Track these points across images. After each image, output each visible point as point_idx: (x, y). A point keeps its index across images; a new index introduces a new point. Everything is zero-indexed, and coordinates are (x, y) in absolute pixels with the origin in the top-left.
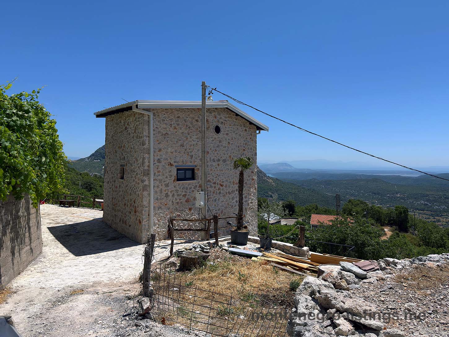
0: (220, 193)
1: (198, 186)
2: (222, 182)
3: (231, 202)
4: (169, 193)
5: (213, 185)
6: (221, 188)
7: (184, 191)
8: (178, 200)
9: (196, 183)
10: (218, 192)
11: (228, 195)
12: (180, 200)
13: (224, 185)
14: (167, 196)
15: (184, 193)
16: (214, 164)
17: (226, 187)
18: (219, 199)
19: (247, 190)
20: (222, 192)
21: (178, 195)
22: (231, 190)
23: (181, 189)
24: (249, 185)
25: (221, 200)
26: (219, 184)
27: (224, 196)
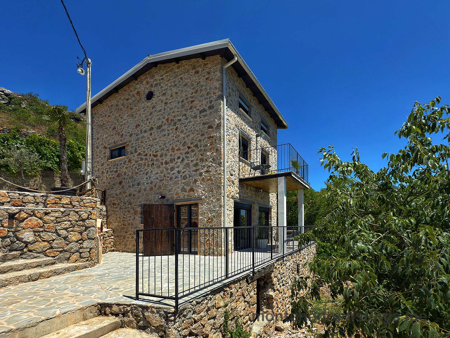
0: (153, 164)
1: (127, 162)
2: (156, 152)
3: (169, 173)
4: (104, 171)
5: (144, 157)
6: (155, 158)
7: (115, 168)
8: (111, 176)
9: (125, 159)
10: (151, 163)
11: (164, 165)
12: (112, 175)
13: (159, 155)
14: (103, 173)
15: (115, 170)
16: (145, 135)
17: (161, 156)
18: (152, 172)
19: (197, 155)
20: (155, 163)
21: (111, 172)
22: (169, 159)
23: (113, 166)
24: (202, 148)
25: (154, 173)
26: (152, 155)
27: (159, 167)
